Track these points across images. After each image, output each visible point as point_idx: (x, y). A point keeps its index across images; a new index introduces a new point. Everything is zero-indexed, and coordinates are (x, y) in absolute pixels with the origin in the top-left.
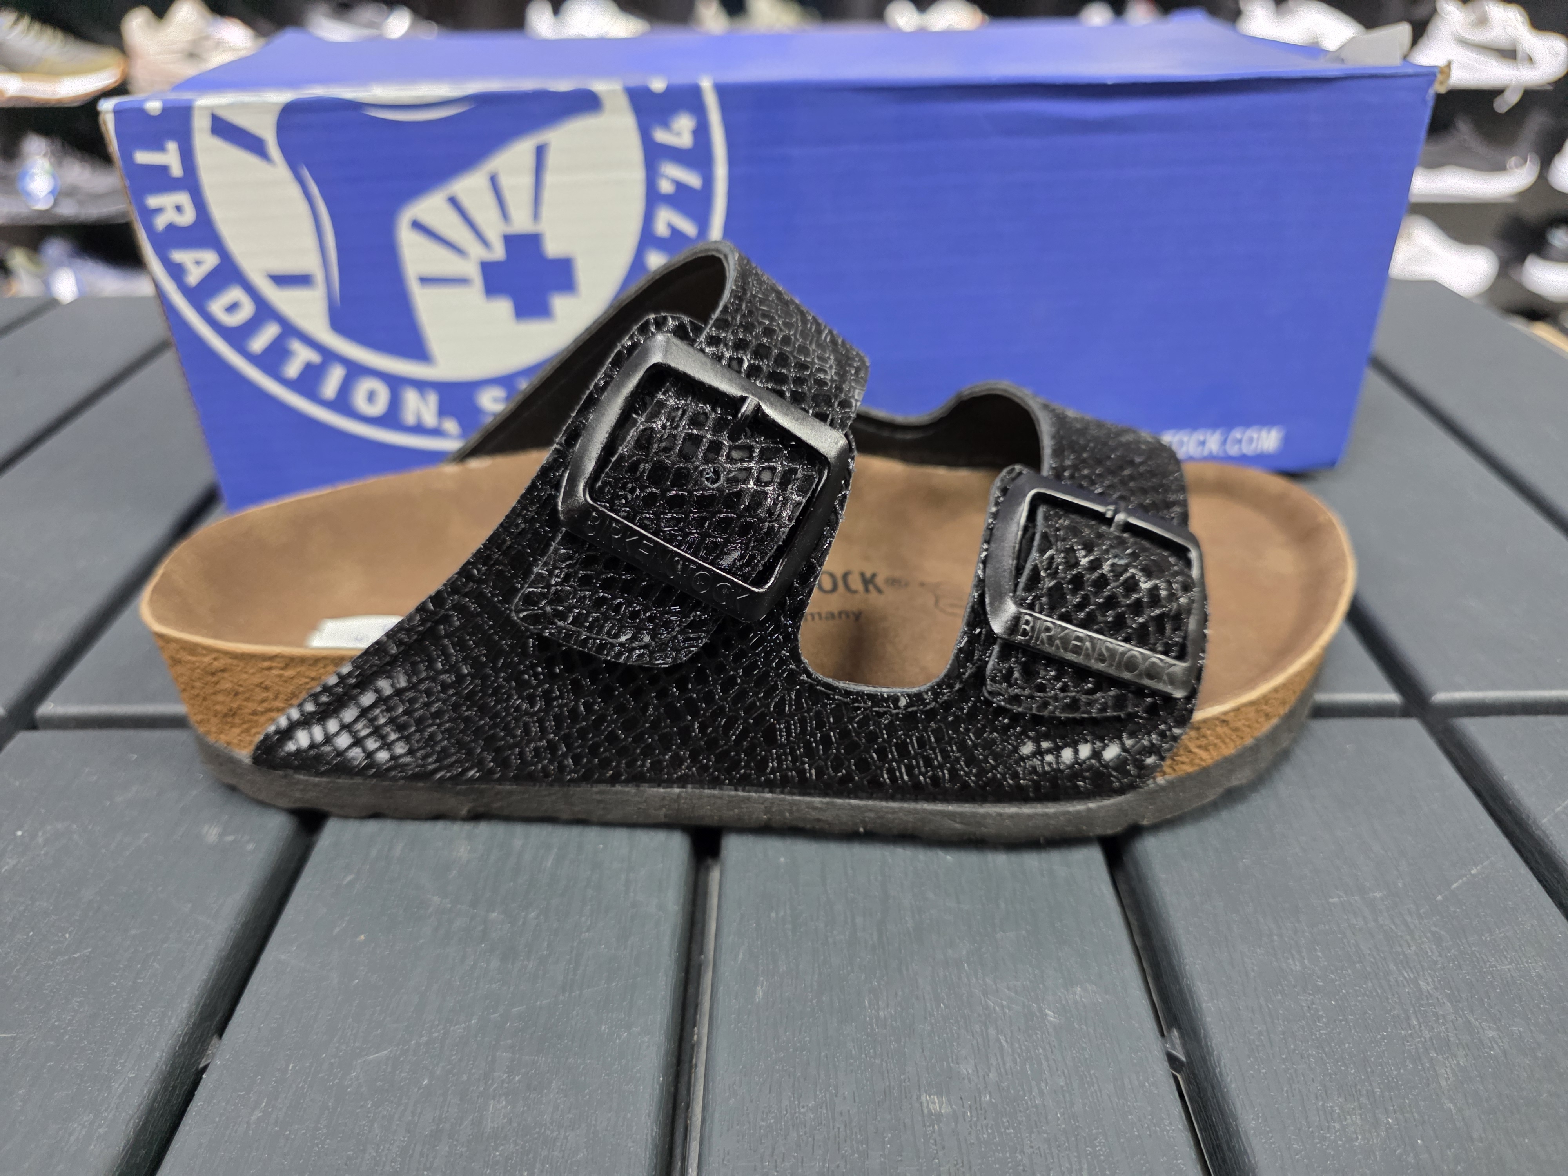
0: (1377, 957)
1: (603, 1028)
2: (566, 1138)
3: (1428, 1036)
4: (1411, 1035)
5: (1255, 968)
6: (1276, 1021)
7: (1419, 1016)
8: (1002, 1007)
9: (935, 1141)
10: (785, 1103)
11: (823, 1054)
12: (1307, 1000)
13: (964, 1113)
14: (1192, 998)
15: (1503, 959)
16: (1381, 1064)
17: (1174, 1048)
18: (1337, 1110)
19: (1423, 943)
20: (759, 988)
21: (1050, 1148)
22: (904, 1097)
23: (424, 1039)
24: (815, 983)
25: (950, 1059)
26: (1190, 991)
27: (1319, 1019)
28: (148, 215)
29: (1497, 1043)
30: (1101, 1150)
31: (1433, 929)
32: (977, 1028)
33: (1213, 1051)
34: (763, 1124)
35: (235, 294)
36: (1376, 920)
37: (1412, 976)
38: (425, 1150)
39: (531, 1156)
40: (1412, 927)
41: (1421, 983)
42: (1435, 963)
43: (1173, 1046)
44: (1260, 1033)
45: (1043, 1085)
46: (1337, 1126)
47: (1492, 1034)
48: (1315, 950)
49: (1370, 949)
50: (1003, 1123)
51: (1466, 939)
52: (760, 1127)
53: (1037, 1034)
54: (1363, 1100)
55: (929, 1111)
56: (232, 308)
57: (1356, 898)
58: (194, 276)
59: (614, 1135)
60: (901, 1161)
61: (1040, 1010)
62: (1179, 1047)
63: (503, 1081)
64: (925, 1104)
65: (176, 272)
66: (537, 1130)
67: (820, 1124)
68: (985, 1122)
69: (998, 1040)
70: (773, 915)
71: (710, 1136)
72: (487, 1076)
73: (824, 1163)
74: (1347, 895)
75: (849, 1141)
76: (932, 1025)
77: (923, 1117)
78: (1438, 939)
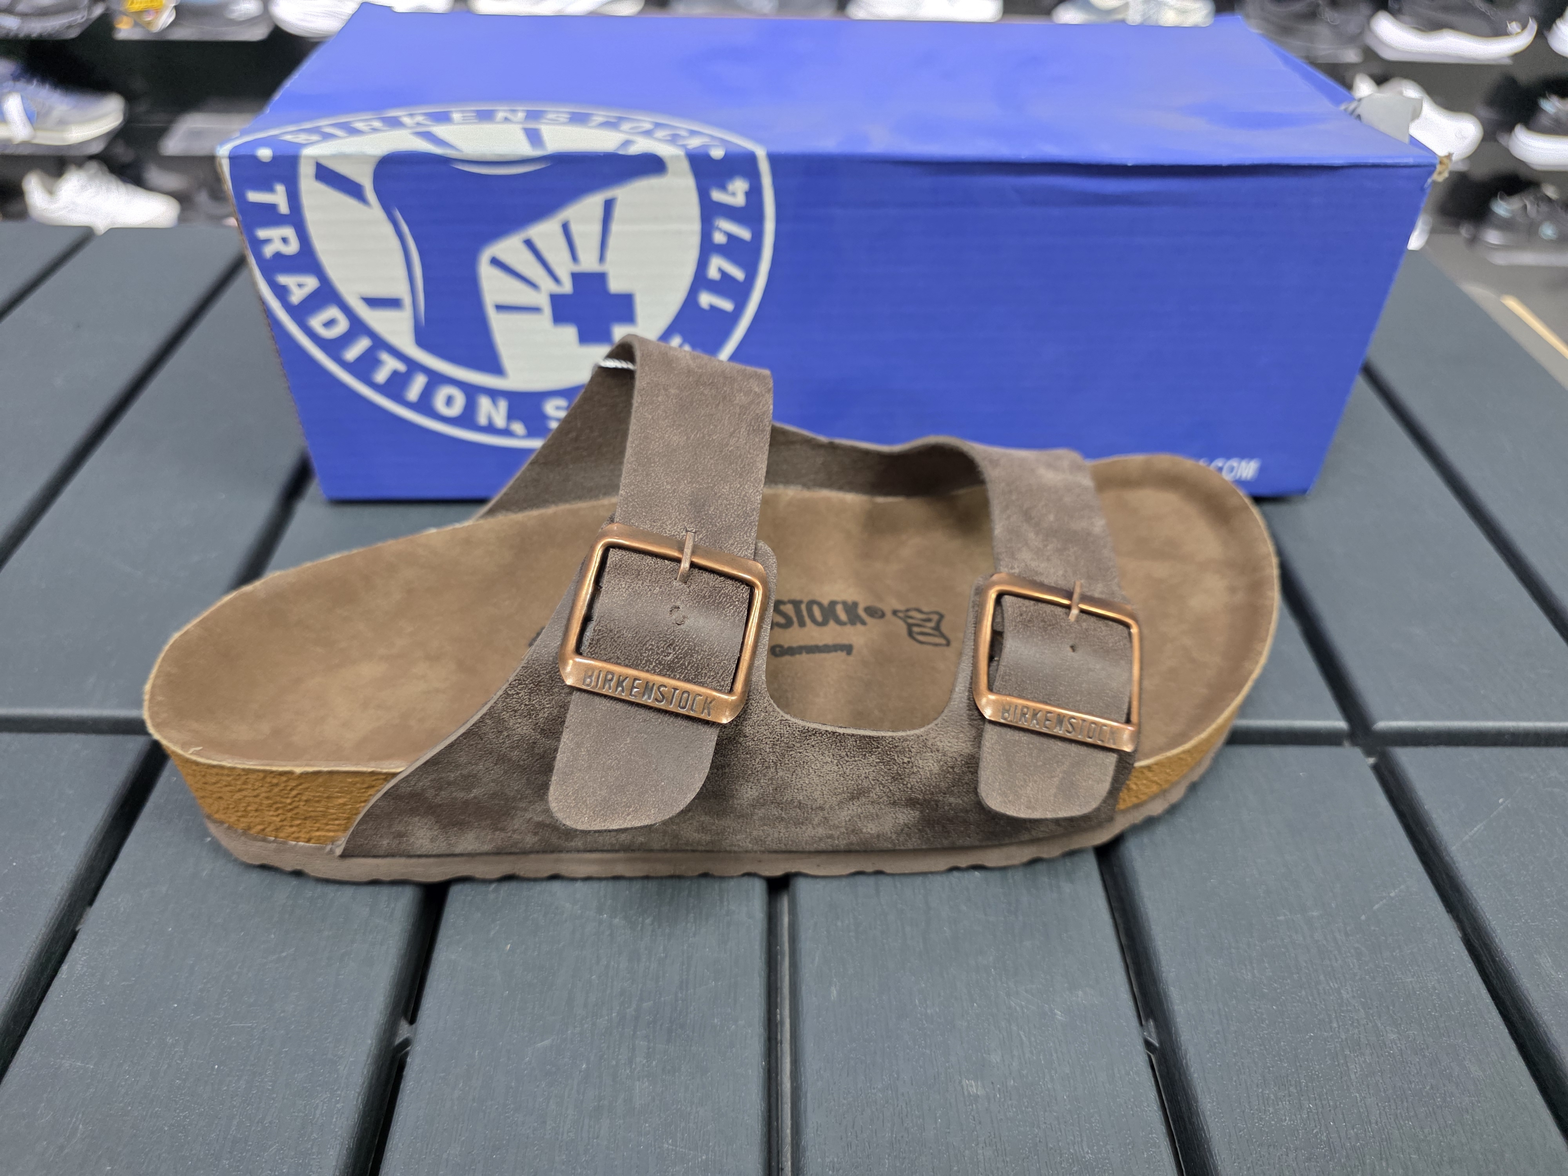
0: (1311, 969)
1: (716, 1021)
2: (697, 1112)
3: (1344, 1037)
4: (1332, 1035)
5: (1217, 977)
6: (1230, 1022)
7: (1339, 1019)
8: (1022, 1008)
9: (974, 1117)
10: (860, 1085)
11: (886, 1045)
12: (1254, 1005)
13: (995, 1096)
14: (1167, 998)
15: (1408, 973)
16: (1307, 1060)
17: (1150, 1035)
18: (1272, 1097)
19: (1347, 957)
20: (833, 988)
21: (1059, 1124)
22: (949, 1081)
23: (578, 1030)
24: (876, 985)
25: (983, 1051)
26: (1165, 993)
27: (1263, 1021)
28: (257, 244)
29: (1396, 1044)
30: (1096, 1126)
31: (1357, 945)
32: (1003, 1024)
33: (1182, 1046)
34: (845, 1102)
35: (333, 312)
36: (1312, 937)
37: (1336, 986)
38: (592, 1123)
39: (673, 1127)
40: (1340, 943)
41: (1343, 992)
42: (1355, 975)
43: (1148, 1033)
44: (1218, 1032)
45: (1053, 1072)
46: (1271, 1110)
47: (1393, 1037)
48: (1264, 961)
49: (1306, 962)
50: (1024, 1103)
51: (1381, 953)
52: (843, 1105)
53: (1048, 1030)
54: (1292, 1089)
55: (969, 1093)
56: (330, 323)
57: (1298, 916)
58: (297, 296)
59: (733, 1110)
60: (949, 1133)
61: (1051, 1010)
62: (1153, 1033)
63: (644, 1065)
64: (965, 1087)
65: (281, 292)
66: (675, 1106)
67: (887, 1102)
68: (1010, 1102)
69: (1019, 1035)
70: (839, 924)
71: (805, 1111)
72: (631, 1061)
73: (892, 1134)
74: (1291, 914)
75: (909, 1117)
76: (968, 1022)
77: (964, 1097)
78: (1359, 955)
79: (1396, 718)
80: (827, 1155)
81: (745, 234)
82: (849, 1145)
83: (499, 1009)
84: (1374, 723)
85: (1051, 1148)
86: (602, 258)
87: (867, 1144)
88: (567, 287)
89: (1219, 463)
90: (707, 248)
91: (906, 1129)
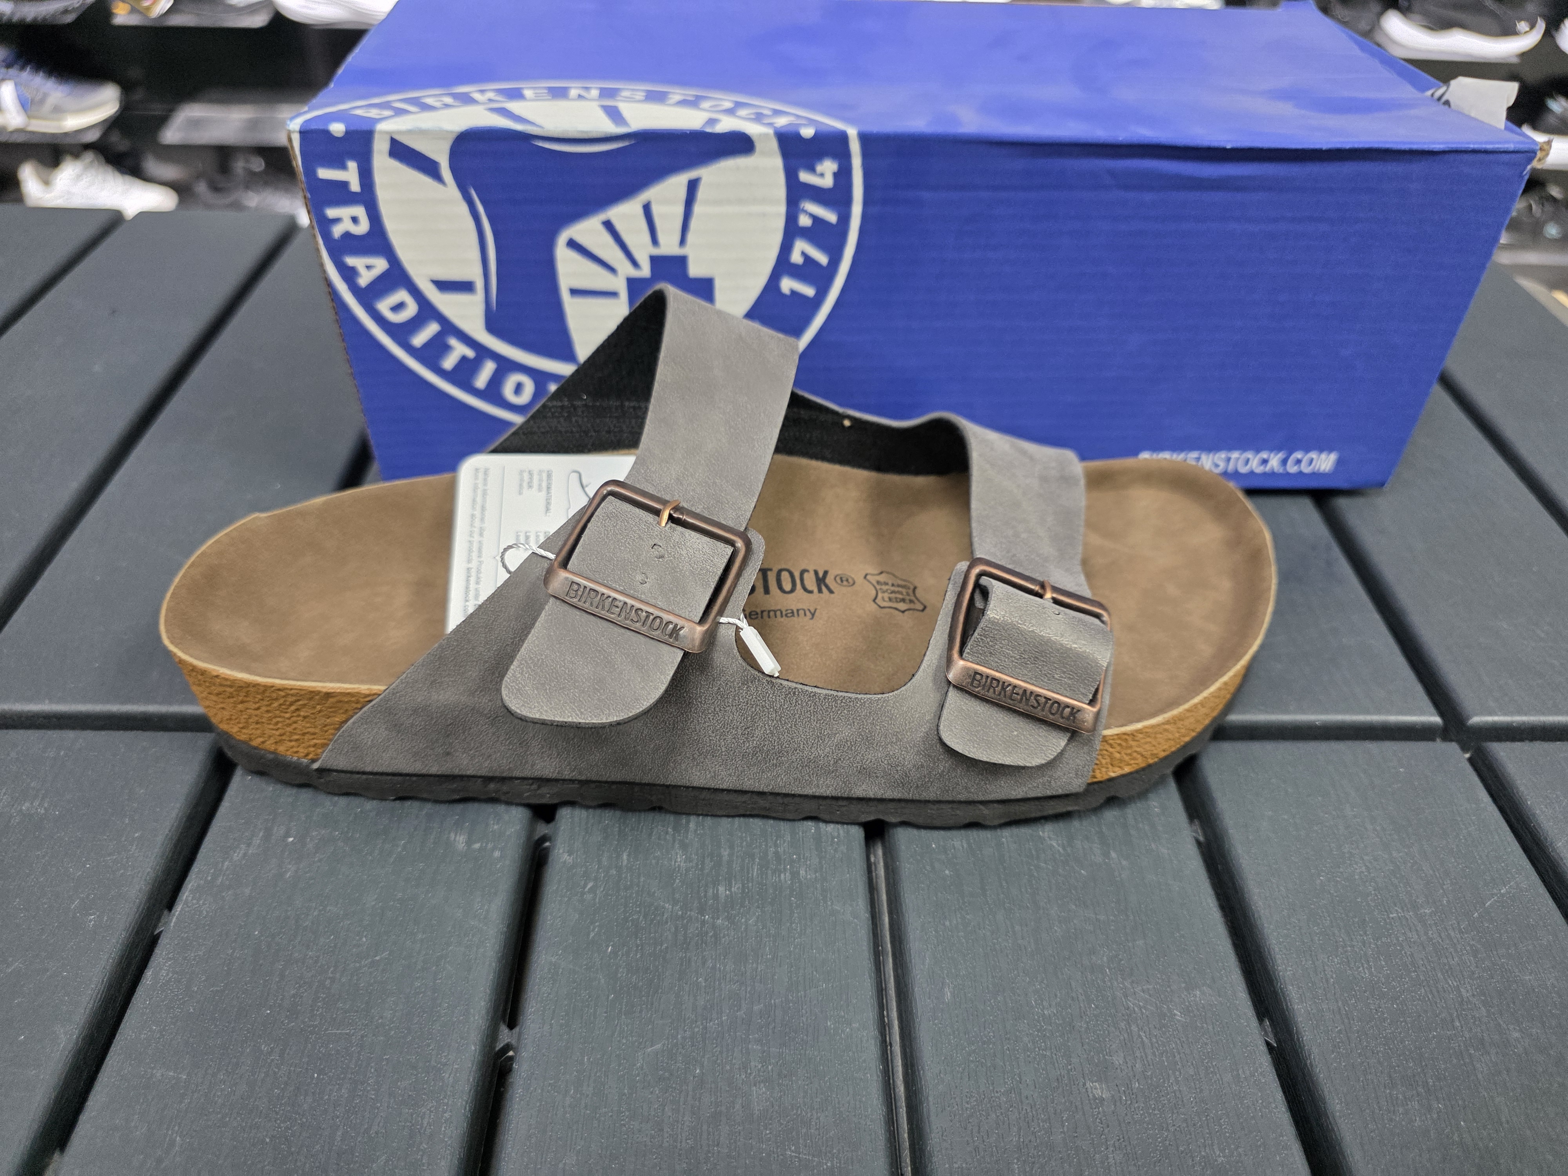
0: (1429, 967)
1: (829, 1024)
2: (818, 1118)
3: (1467, 1036)
4: (1455, 1034)
5: (1334, 975)
6: (1352, 1022)
7: (1461, 1018)
8: (1140, 1008)
9: (1101, 1120)
10: (982, 1089)
11: (1005, 1047)
12: (1375, 1004)
13: (1121, 1098)
15: (1525, 970)
17: (1269, 1036)
18: (1400, 1096)
19: (1463, 954)
20: (946, 990)
21: (1188, 1127)
22: (1072, 1083)
23: (688, 1034)
24: (990, 986)
25: (1105, 1052)
26: (1283, 993)
27: (1385, 1020)
29: (1520, 1042)
30: (1225, 1128)
31: (1472, 943)
32: (1123, 1025)
33: (1304, 1046)
34: (969, 1106)
37: (1455, 984)
38: (711, 1130)
39: (794, 1133)
40: (1455, 941)
41: (1462, 990)
42: (1473, 973)
43: (1268, 1034)
44: (1340, 1032)
45: (1177, 1073)
47: (1516, 1035)
48: (1380, 960)
49: (1423, 960)
50: (1151, 1106)
51: (1497, 951)
52: (967, 1109)
53: (1169, 1031)
54: (1420, 1089)
55: (1094, 1095)
57: (1411, 914)
59: (855, 1116)
60: (1077, 1137)
61: (1169, 1009)
62: (1271, 1035)
63: (759, 1070)
64: (1089, 1090)
66: (795, 1111)
67: (1011, 1106)
68: (1136, 1105)
69: (1140, 1036)
70: (947, 923)
71: (929, 1116)
72: (745, 1066)
73: (1019, 1138)
74: (1403, 911)
75: (1036, 1121)
76: (1087, 1023)
77: (1089, 1100)
78: (1475, 953)
79: (1490, 714)
80: (955, 1160)
81: (831, 217)
82: (976, 1149)
83: (605, 1013)
84: (1469, 718)
85: (1182, 1152)
86: (683, 242)
87: (994, 1149)
88: (645, 271)
89: (1298, 455)
90: (792, 231)
91: (1033, 1133)
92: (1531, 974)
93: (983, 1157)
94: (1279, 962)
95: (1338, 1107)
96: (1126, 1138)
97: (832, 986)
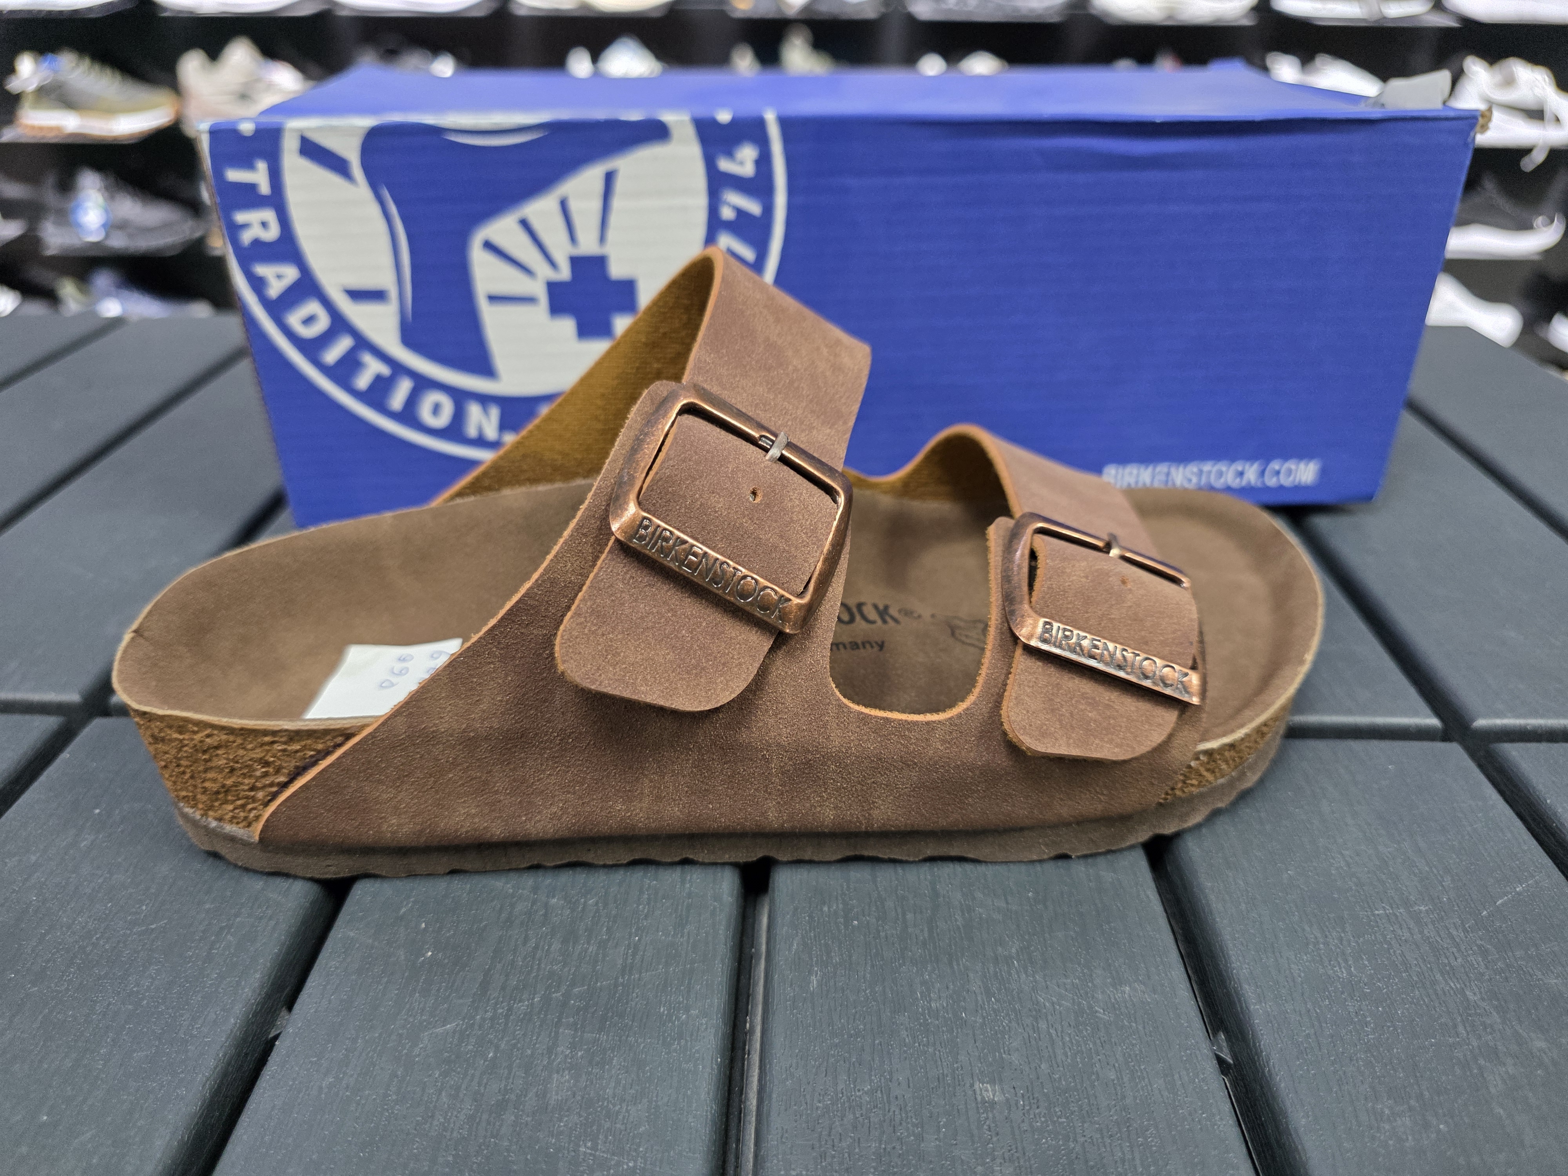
0: (1424, 967)
1: (662, 1009)
2: (627, 1111)
3: (1475, 1044)
4: (1458, 1042)
5: (1303, 975)
6: (1324, 1025)
7: (1466, 1025)
8: (1053, 1004)
9: (989, 1128)
10: (841, 1086)
11: (877, 1042)
12: (1354, 1006)
13: (1017, 1102)
14: (1240, 1001)
15: (1550, 973)
16: (1429, 1070)
17: (1222, 1051)
18: (1387, 1111)
19: (1469, 955)
20: (813, 977)
21: (1103, 1138)
22: (957, 1083)
23: (489, 1015)
24: (868, 975)
25: (1002, 1051)
27: (1367, 1024)
29: (1546, 1053)
30: (1152, 1141)
31: (1479, 942)
32: (1028, 1021)
33: (1262, 1052)
34: (820, 1105)
35: (313, 307)
36: (1421, 933)
37: (1458, 986)
38: (492, 1119)
39: (595, 1128)
40: (1457, 940)
41: (1468, 993)
42: (1482, 975)
43: (1220, 1048)
44: (1308, 1036)
45: (1094, 1078)
46: (1387, 1127)
47: (1541, 1044)
48: (1362, 959)
49: (1416, 960)
50: (1056, 1112)
51: (1512, 952)
52: (817, 1108)
53: (1087, 1030)
54: (1413, 1102)
55: (983, 1098)
56: (309, 320)
57: (1401, 910)
58: (275, 289)
59: (674, 1111)
60: (956, 1144)
61: (1091, 1007)
62: (1226, 1050)
63: (566, 1056)
64: (978, 1092)
65: (258, 284)
66: (600, 1103)
67: (876, 1107)
68: (1037, 1111)
69: (1049, 1034)
70: (826, 909)
71: (769, 1115)
72: (550, 1051)
73: (880, 1144)
74: (1392, 908)
75: (904, 1124)
76: (984, 1018)
77: (977, 1103)
78: (1484, 953)
79: (1499, 716)
80: (793, 1166)
82: (823, 1156)
83: (397, 989)
84: (1473, 721)
85: (1092, 1167)
87: (846, 1155)
91: (899, 1139)
92: (1557, 978)
93: (831, 1164)
94: (1233, 958)
95: (1303, 1121)
96: (1020, 1148)
97: (674, 970)
